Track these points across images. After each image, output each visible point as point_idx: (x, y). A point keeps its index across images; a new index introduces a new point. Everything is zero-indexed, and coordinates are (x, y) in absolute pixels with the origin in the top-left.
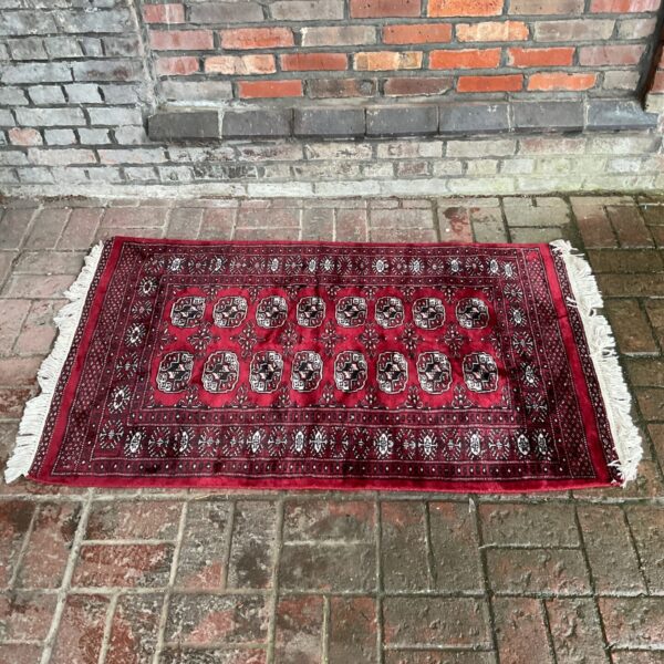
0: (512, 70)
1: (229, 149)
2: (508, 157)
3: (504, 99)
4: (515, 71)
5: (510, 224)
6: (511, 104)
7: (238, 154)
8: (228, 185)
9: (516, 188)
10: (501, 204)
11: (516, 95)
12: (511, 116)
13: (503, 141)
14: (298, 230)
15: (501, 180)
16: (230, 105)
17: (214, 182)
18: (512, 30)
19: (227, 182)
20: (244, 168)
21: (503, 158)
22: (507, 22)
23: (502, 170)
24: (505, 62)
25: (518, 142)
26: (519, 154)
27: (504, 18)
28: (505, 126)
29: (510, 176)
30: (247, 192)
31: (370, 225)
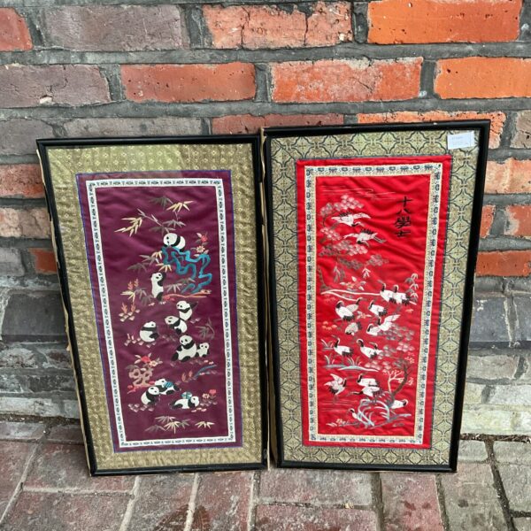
0: (513, 243)
1: (24, 351)
2: (504, 382)
3: (496, 289)
4: (520, 244)
5: (513, 507)
6: (511, 297)
7: (40, 359)
8: (31, 401)
9: (515, 425)
10: (492, 455)
11: (519, 283)
12: (512, 320)
13: (496, 357)
14: (128, 496)
15: (489, 413)
16: (22, 284)
17: (8, 395)
18: (516, 175)
19: (29, 396)
20: (53, 378)
21: (495, 382)
22: (509, 162)
23: (492, 400)
24: (501, 229)
25: (522, 360)
26: (523, 377)
27: (503, 153)
28: (501, 338)
29: (505, 408)
30: (62, 411)
31: (258, 493)
